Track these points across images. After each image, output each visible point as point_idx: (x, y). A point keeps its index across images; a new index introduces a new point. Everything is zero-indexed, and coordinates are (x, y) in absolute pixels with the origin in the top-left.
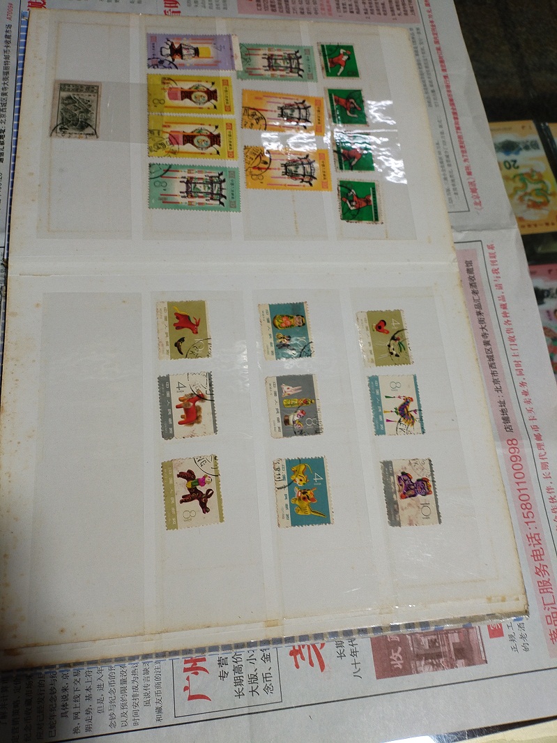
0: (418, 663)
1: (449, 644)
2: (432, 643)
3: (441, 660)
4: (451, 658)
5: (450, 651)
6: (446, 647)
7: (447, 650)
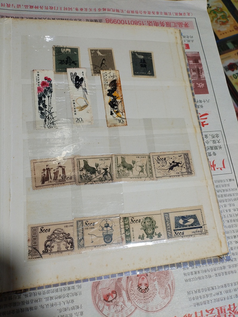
0: (201, 78)
1: (194, 65)
2: (194, 71)
3: (200, 68)
4: (198, 65)
5: (196, 65)
6: (195, 66)
7: (196, 66)
